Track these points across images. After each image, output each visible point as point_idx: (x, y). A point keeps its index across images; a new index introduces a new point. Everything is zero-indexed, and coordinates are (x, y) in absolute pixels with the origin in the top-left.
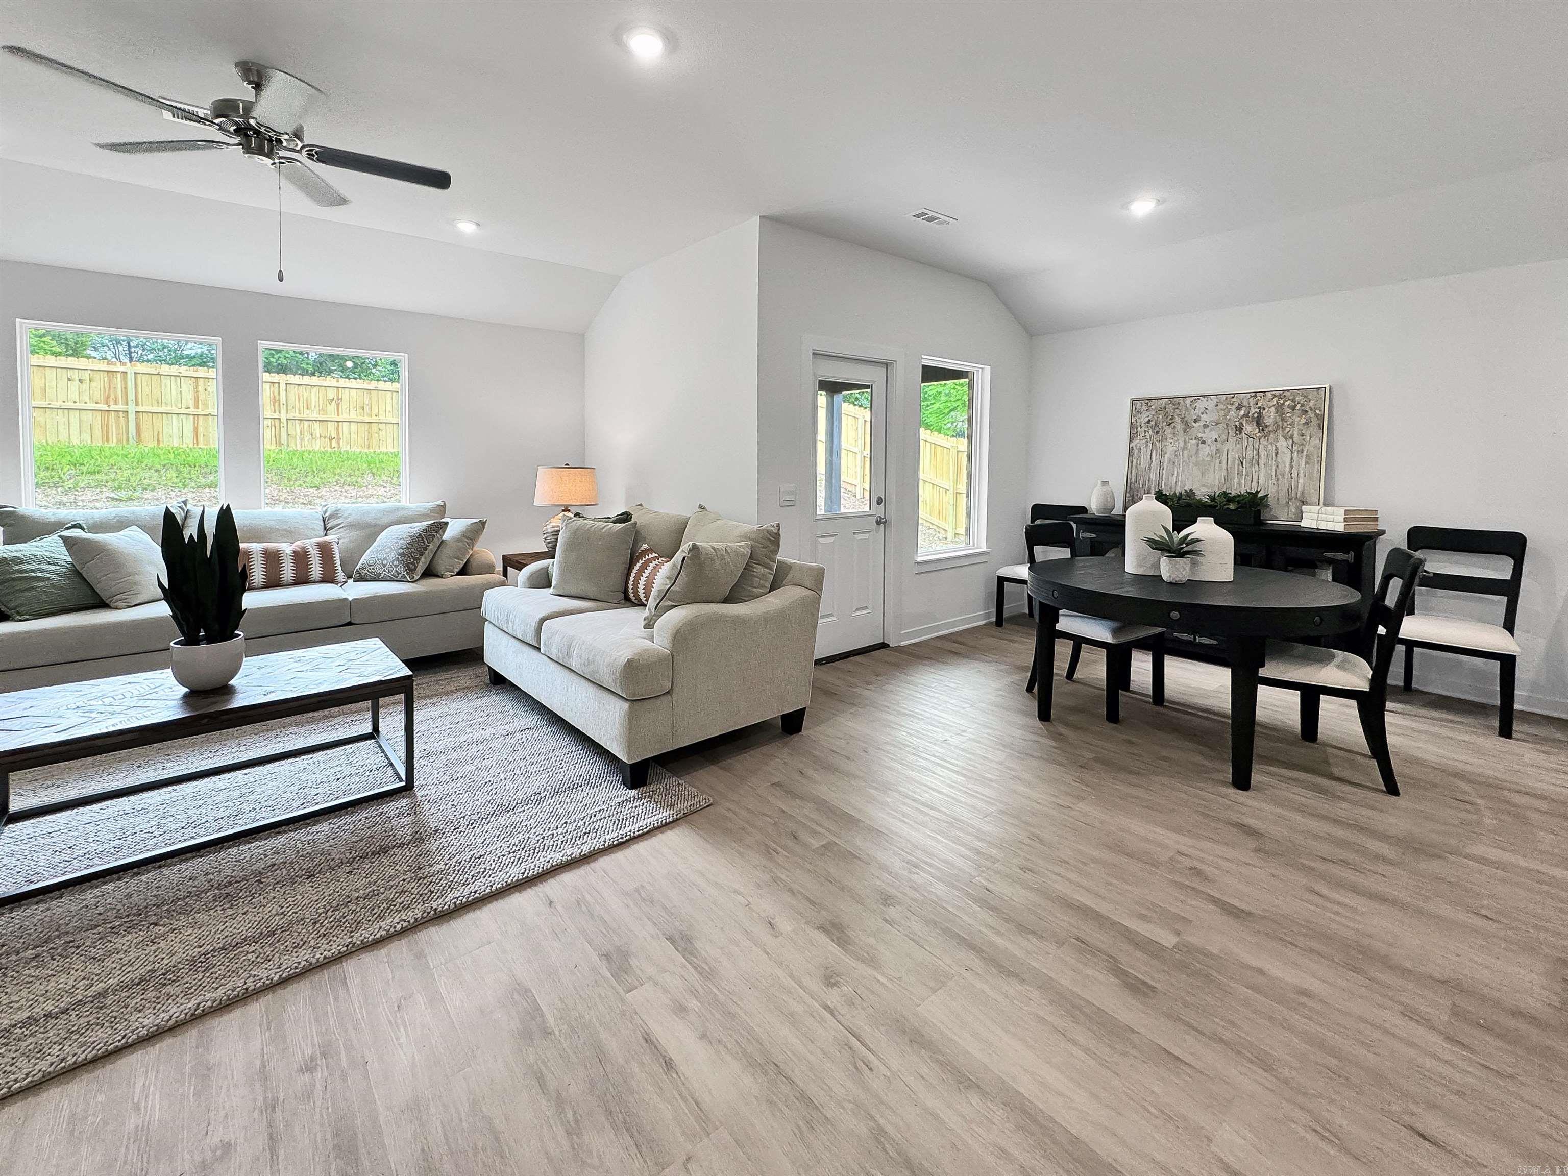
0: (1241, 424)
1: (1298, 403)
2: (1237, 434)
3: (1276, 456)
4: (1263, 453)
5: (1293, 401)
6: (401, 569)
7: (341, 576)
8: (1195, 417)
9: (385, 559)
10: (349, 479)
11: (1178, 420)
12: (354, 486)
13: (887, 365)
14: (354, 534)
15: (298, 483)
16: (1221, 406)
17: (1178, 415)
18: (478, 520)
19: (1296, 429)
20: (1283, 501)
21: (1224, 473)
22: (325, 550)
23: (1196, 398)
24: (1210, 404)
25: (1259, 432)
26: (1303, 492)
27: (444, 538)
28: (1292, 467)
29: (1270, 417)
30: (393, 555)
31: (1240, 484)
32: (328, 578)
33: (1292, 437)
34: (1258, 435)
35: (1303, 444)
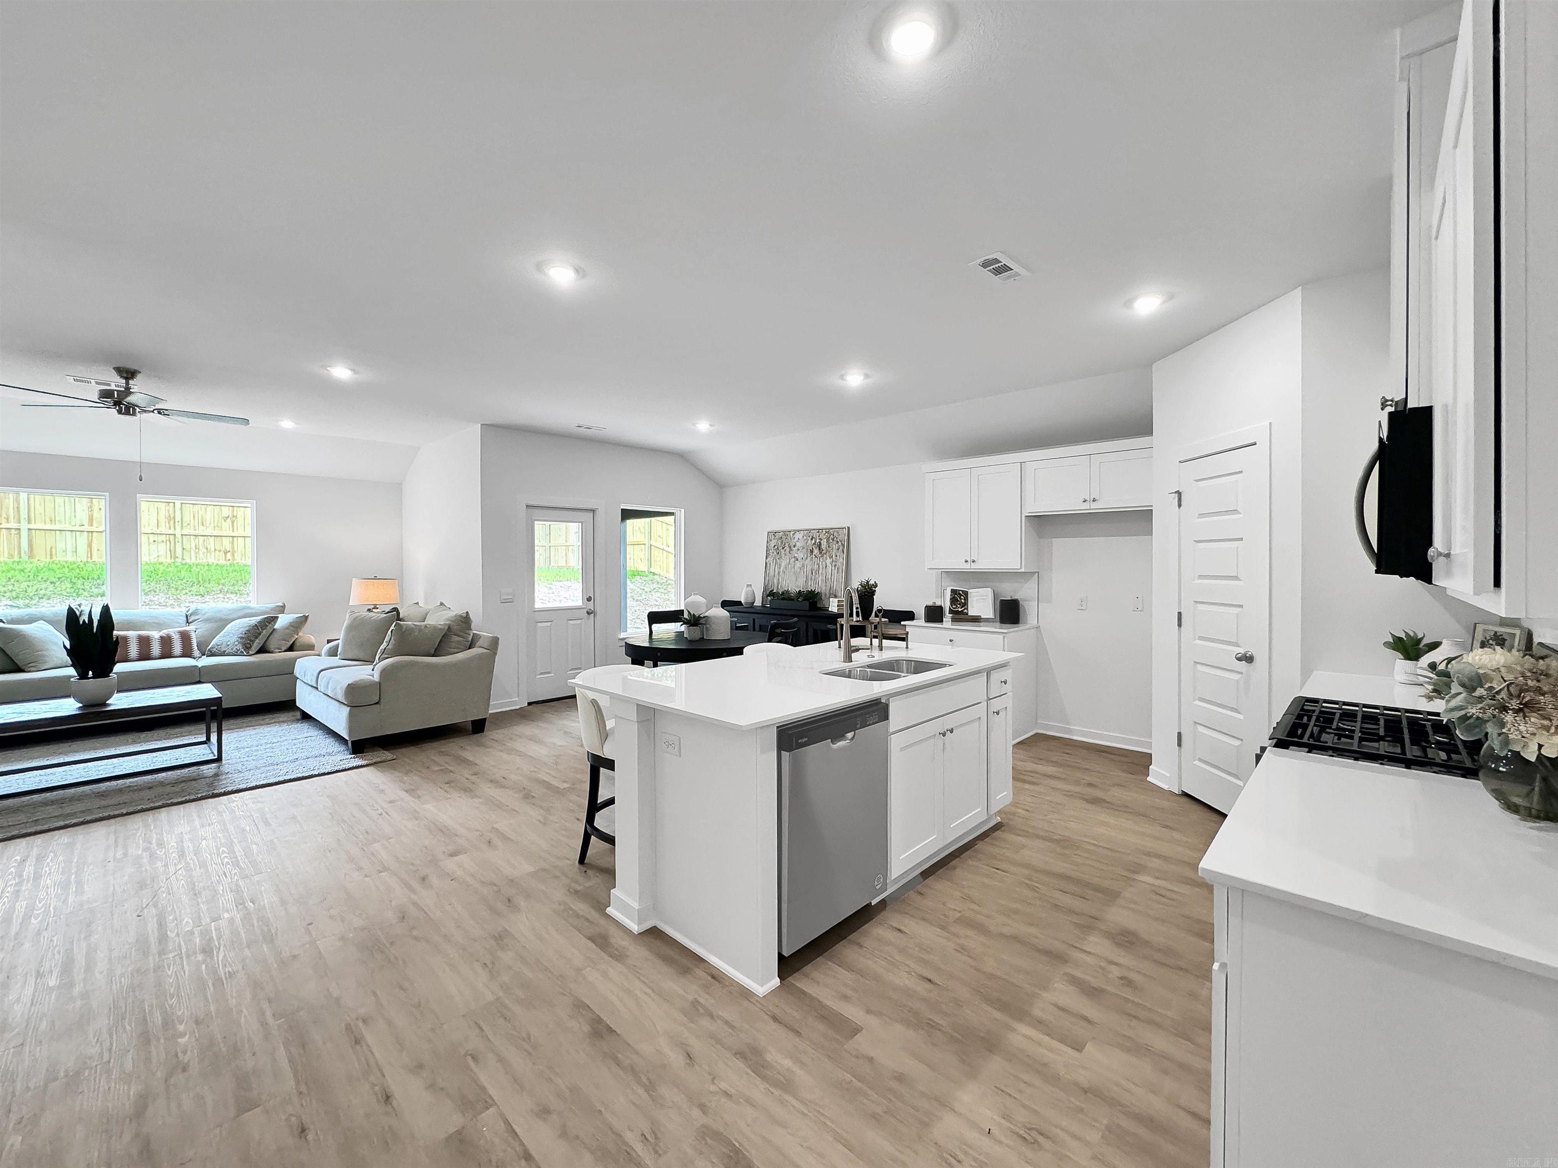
0: (812, 548)
1: (836, 536)
2: (811, 555)
3: (825, 567)
4: (821, 567)
5: (833, 535)
6: (240, 647)
7: (196, 653)
8: (795, 544)
9: (229, 641)
10: (231, 588)
11: (787, 545)
12: (236, 593)
13: (593, 511)
14: (208, 626)
15: (184, 592)
16: (805, 537)
17: (787, 542)
18: (302, 615)
19: (834, 552)
20: (828, 596)
21: (804, 579)
22: (185, 637)
23: (795, 531)
24: (801, 535)
25: (819, 553)
27: (276, 627)
29: (824, 544)
30: (235, 638)
31: (811, 586)
32: (187, 653)
34: (819, 555)
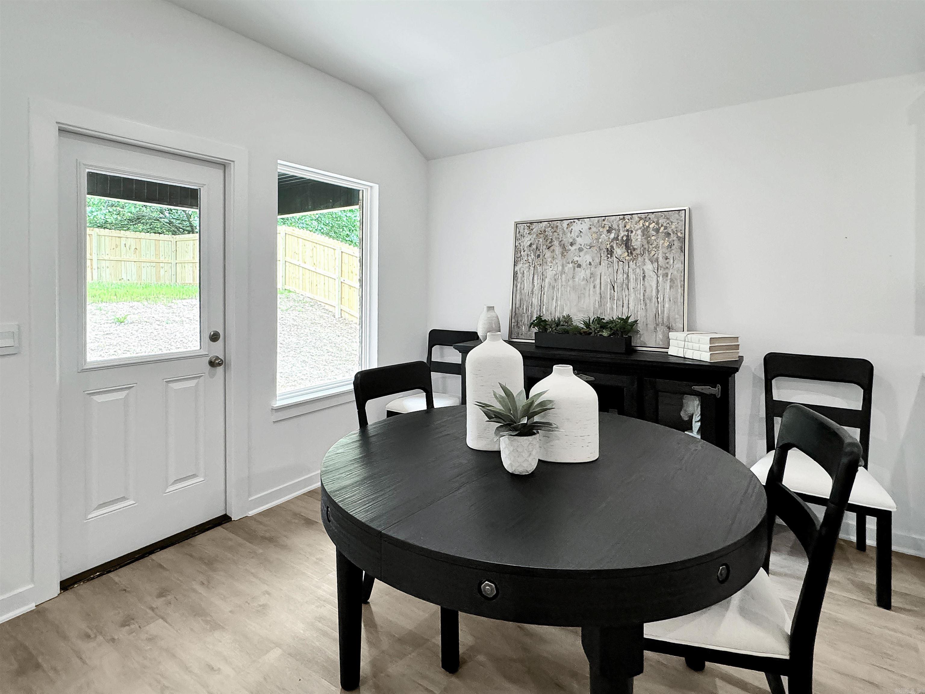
0: (612, 247)
1: (662, 226)
2: (608, 258)
3: (644, 279)
4: (632, 276)
5: (657, 223)
8: (571, 240)
11: (556, 243)
16: (594, 229)
17: (556, 238)
19: (661, 252)
20: (651, 326)
21: (598, 298)
23: (572, 221)
24: (584, 226)
25: (628, 255)
26: (668, 318)
28: (658, 291)
29: (637, 240)
31: (612, 309)
33: (657, 260)
34: (627, 258)
35: (667, 268)
